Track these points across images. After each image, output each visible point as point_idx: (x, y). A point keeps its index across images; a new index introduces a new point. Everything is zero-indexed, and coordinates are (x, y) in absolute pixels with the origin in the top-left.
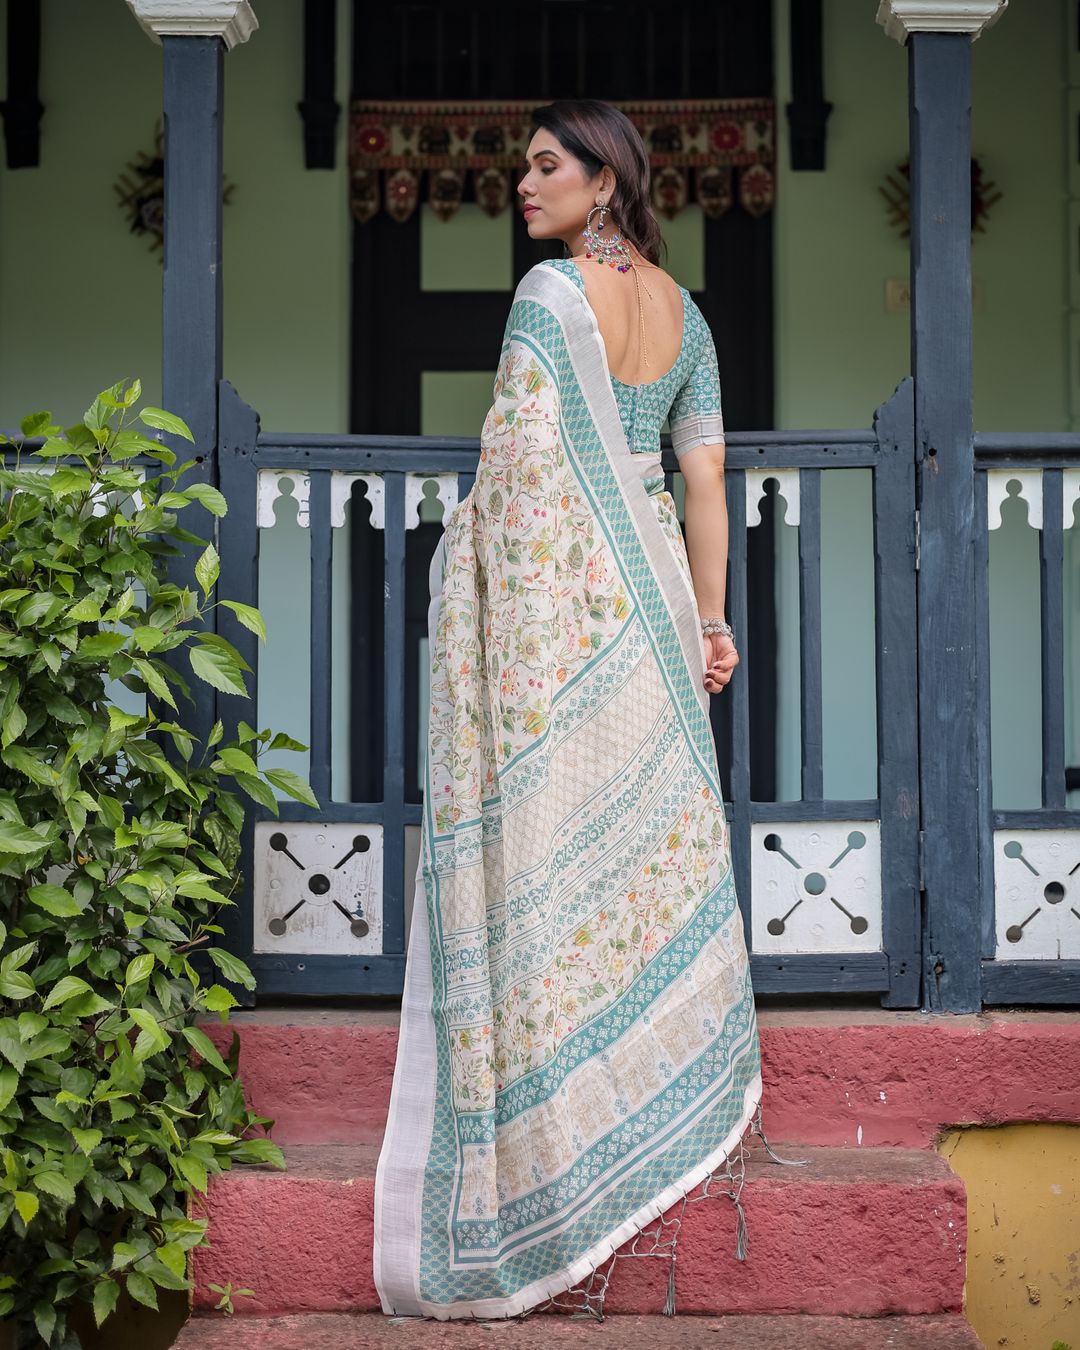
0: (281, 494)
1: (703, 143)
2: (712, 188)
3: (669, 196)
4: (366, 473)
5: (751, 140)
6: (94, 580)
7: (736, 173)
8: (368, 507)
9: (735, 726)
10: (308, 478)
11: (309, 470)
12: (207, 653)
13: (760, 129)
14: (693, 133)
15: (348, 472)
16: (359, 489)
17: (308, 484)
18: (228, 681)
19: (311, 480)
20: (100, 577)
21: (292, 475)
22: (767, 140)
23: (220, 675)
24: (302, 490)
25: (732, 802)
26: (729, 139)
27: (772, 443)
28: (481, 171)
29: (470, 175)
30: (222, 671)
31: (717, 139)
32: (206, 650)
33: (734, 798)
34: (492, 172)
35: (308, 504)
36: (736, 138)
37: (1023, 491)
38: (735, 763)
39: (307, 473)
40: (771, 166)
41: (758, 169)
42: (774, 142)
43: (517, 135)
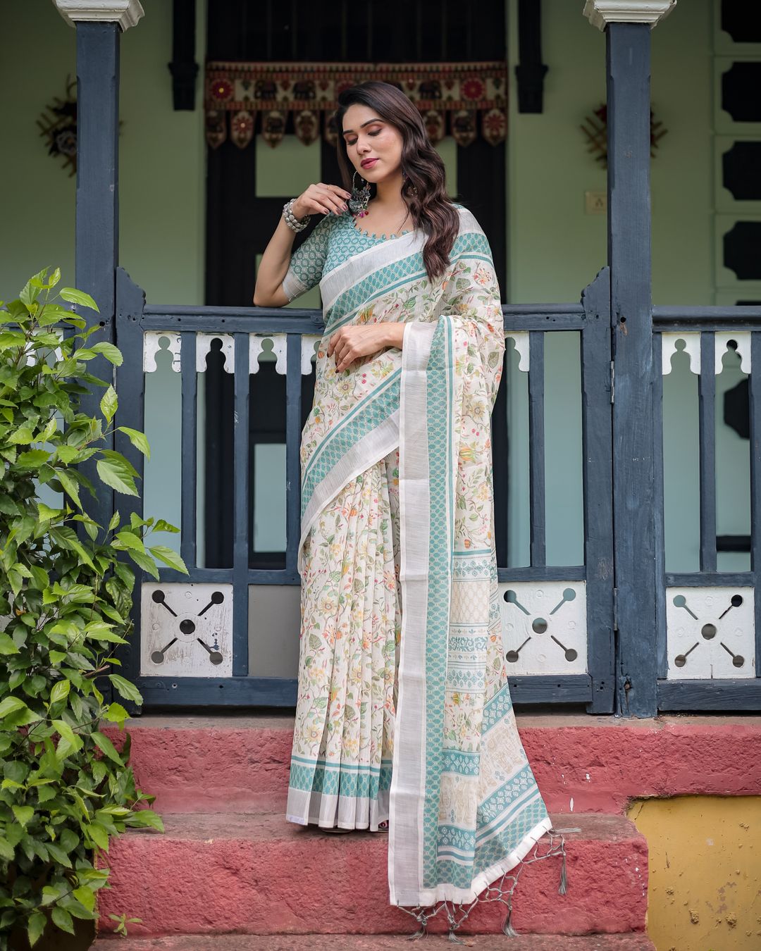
0: (161, 349)
1: (456, 93)
2: (462, 125)
3: (432, 131)
4: (221, 333)
5: (490, 91)
6: (28, 411)
7: (479, 115)
8: (223, 358)
10: (180, 337)
11: (180, 332)
12: (109, 464)
13: (497, 84)
14: (450, 86)
15: (208, 333)
17: (180, 342)
18: (124, 485)
19: (182, 339)
20: (32, 409)
21: (168, 335)
22: (501, 91)
23: (119, 480)
24: (175, 346)
26: (472, 90)
27: (510, 313)
28: (299, 112)
29: (291, 115)
30: (120, 477)
31: (466, 90)
32: (108, 462)
34: (306, 113)
35: (180, 356)
36: (479, 89)
37: (687, 347)
39: (179, 334)
40: (504, 110)
41: (495, 112)
42: (507, 93)
43: (324, 87)
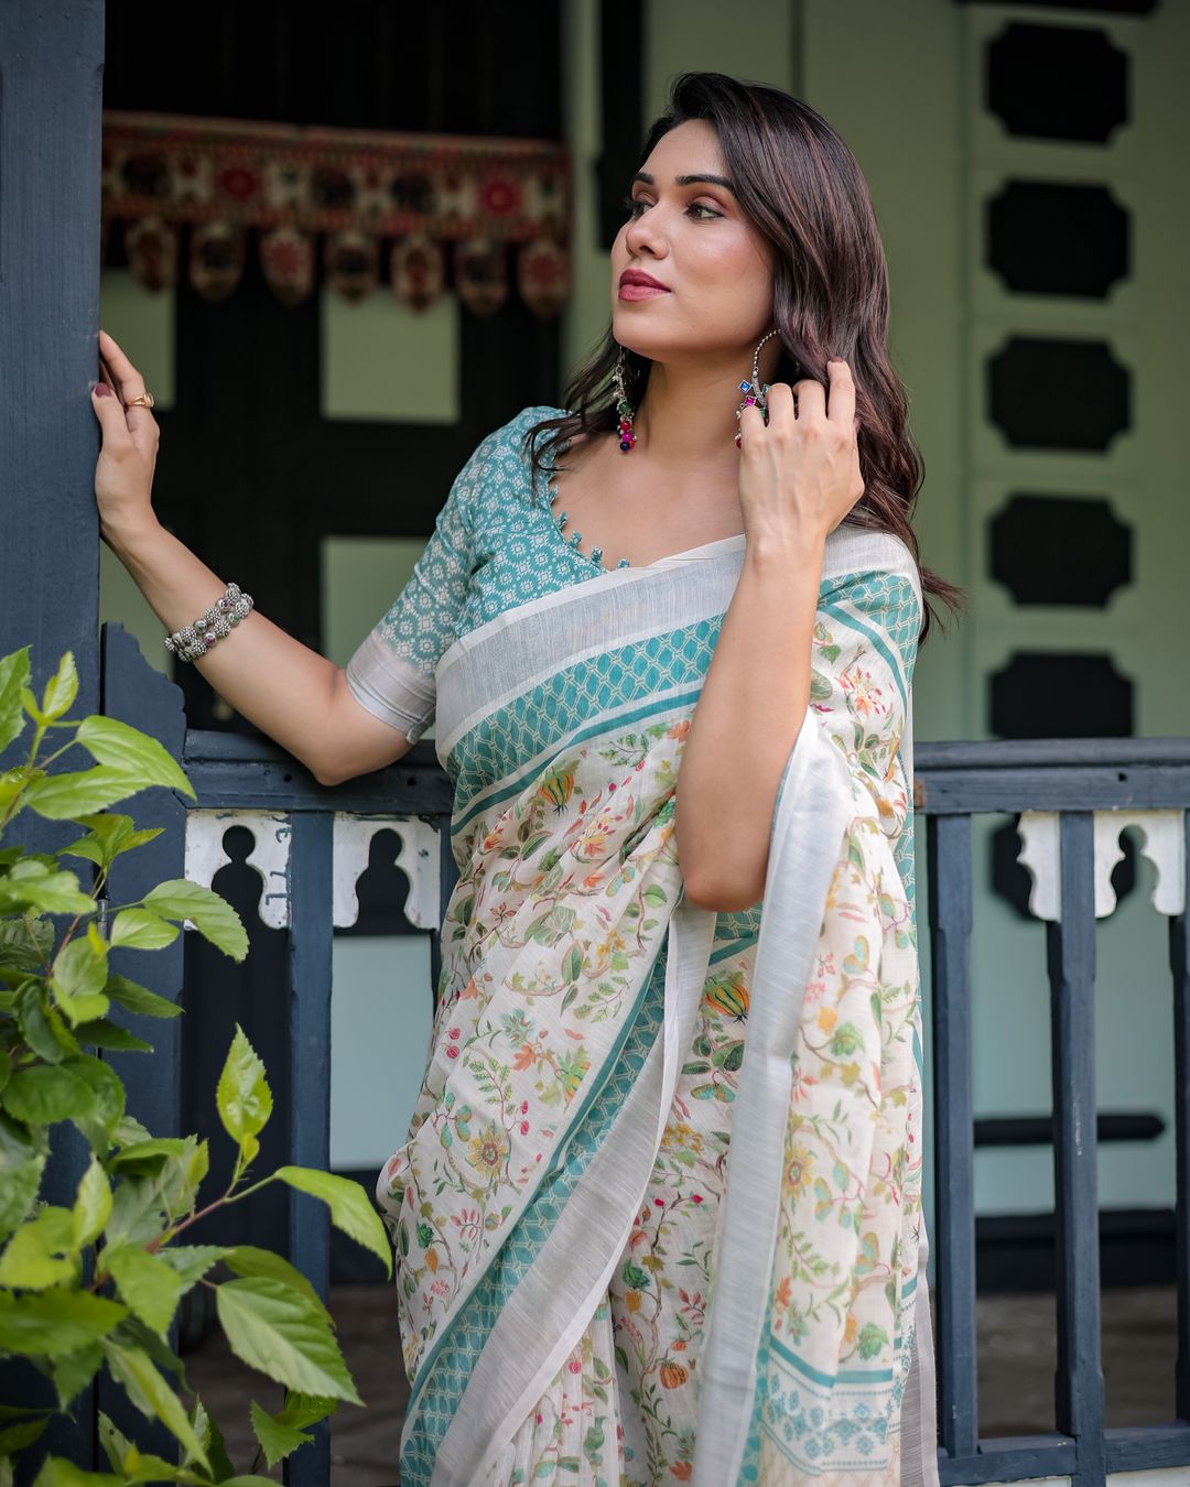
0: (229, 860)
1: (464, 202)
2: (478, 269)
3: (417, 278)
4: (401, 816)
5: (535, 203)
7: (511, 252)
8: (401, 883)
9: (1079, 1294)
10: (285, 826)
11: (287, 812)
12: (252, 1296)
13: (547, 188)
14: (453, 188)
15: (365, 814)
16: (385, 847)
17: (287, 840)
18: (308, 1365)
19: (294, 832)
21: (250, 821)
22: (556, 204)
23: (286, 1349)
24: (272, 853)
25: (1074, 1437)
26: (501, 199)
27: (1140, 762)
28: (134, 221)
30: (291, 1338)
31: (486, 197)
32: (253, 1289)
33: (1078, 1430)
34: (151, 225)
35: (283, 881)
36: (512, 199)
38: (1078, 1363)
39: (283, 816)
40: (564, 240)
41: (543, 248)
42: (569, 205)
43: (189, 170)
